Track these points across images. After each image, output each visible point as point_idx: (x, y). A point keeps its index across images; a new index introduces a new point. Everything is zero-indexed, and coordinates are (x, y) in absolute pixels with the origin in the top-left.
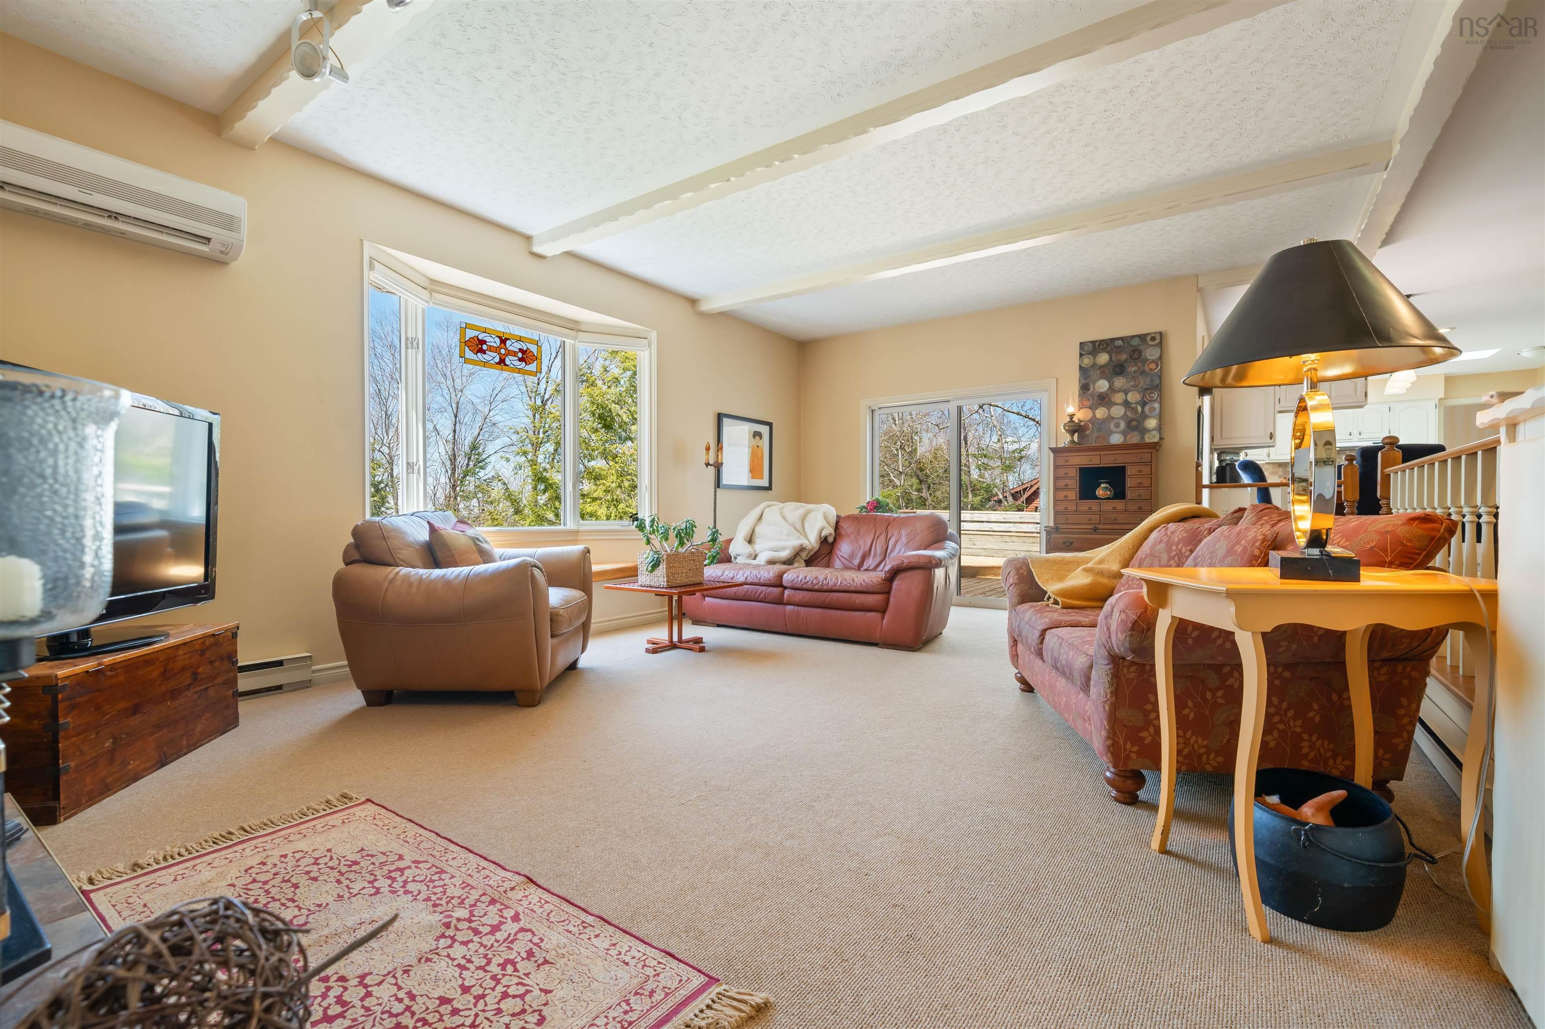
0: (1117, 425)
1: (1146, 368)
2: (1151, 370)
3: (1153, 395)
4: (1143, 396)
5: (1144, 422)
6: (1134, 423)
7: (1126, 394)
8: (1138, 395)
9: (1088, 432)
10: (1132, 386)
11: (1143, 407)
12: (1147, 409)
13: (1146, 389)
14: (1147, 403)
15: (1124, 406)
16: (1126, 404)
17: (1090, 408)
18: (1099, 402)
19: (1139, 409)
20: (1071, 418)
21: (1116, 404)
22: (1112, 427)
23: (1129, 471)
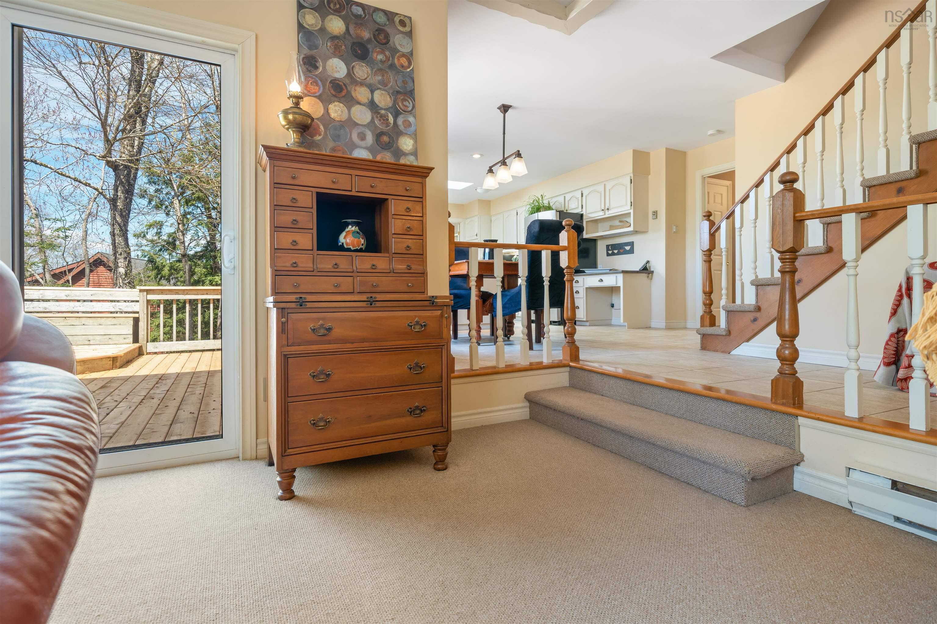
0: (362, 137)
1: (396, 61)
2: (403, 66)
3: (406, 103)
4: (395, 102)
5: (397, 140)
6: (385, 139)
7: (372, 92)
8: (389, 99)
9: (318, 138)
10: (379, 82)
11: (396, 117)
12: (400, 121)
13: (398, 92)
14: (401, 113)
15: (371, 110)
16: (372, 105)
17: (319, 97)
18: (334, 93)
19: (391, 119)
20: (297, 104)
21: (359, 103)
22: (355, 137)
23: (393, 207)
